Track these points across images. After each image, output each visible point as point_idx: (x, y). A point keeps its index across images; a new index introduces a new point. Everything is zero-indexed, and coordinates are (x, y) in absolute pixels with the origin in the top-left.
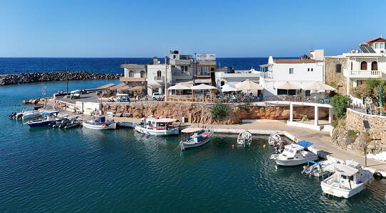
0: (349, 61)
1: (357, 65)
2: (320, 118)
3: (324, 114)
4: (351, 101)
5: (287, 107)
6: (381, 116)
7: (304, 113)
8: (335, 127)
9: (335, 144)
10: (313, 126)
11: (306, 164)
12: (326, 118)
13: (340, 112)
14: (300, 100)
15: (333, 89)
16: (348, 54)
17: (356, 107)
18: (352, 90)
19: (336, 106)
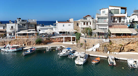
0: (80, 22)
1: (83, 23)
2: (73, 41)
3: (74, 39)
4: (81, 35)
5: (63, 38)
6: (89, 39)
7: (68, 39)
8: (77, 43)
9: (77, 48)
10: (71, 43)
11: (69, 55)
12: (74, 40)
13: (78, 38)
14: (67, 35)
15: (76, 31)
16: (80, 20)
17: (83, 36)
18: (81, 31)
19: (77, 37)
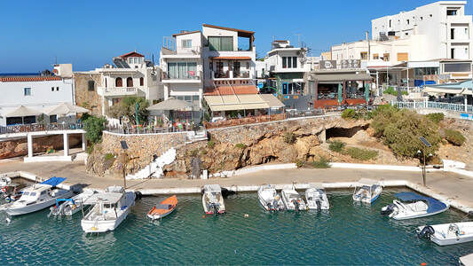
0: (103, 77)
1: (112, 81)
2: (71, 147)
3: (75, 141)
4: (107, 123)
5: (24, 140)
7: (49, 144)
8: (90, 153)
9: (90, 173)
10: (64, 157)
11: (54, 205)
12: (79, 145)
13: (95, 136)
14: (43, 128)
15: (85, 110)
16: (101, 70)
17: (113, 129)
18: (108, 110)
19: (89, 131)
